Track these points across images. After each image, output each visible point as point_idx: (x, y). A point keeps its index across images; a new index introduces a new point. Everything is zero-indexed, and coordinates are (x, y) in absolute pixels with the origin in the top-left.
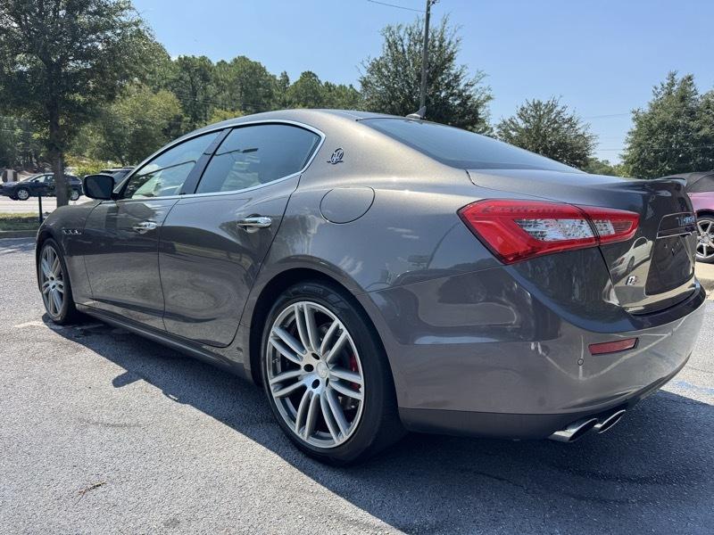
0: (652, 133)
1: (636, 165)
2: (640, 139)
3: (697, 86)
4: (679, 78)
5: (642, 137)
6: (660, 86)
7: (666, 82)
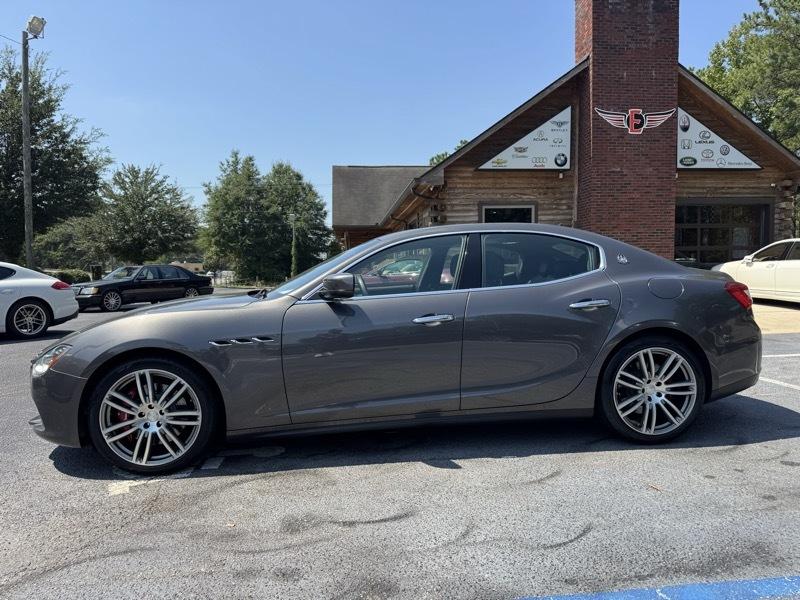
0: (229, 207)
1: (217, 238)
2: (218, 213)
3: (259, 167)
4: (242, 157)
5: (220, 211)
6: (226, 163)
7: (231, 160)
